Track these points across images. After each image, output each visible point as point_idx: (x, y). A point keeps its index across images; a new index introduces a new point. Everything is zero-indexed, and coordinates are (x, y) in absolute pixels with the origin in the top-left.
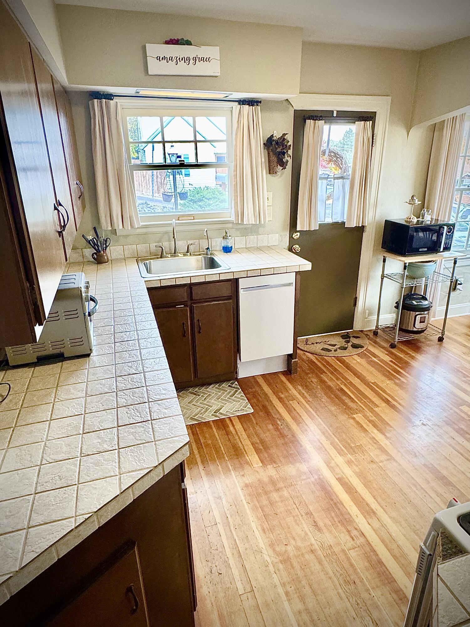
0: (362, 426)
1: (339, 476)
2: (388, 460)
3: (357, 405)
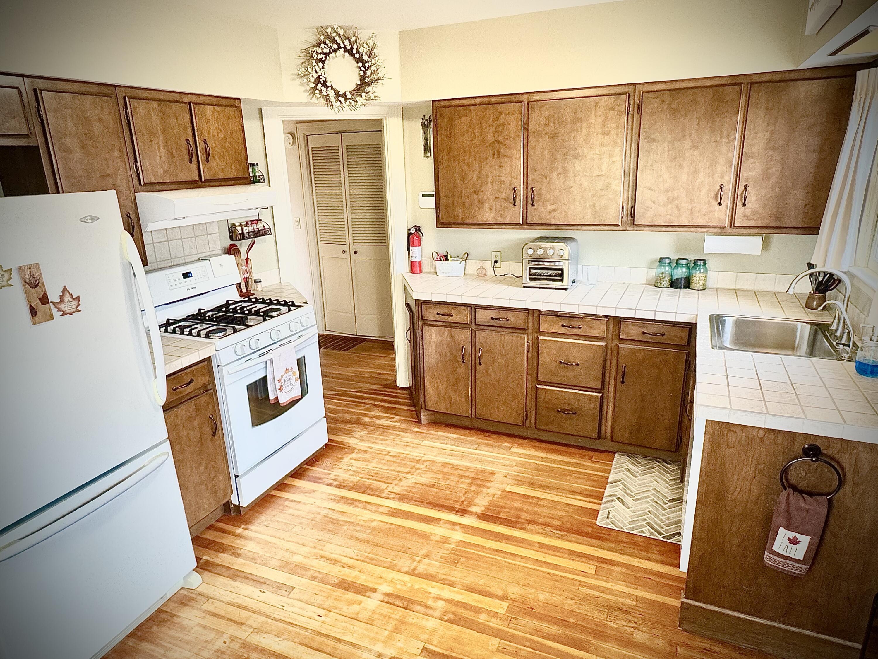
0: (480, 593)
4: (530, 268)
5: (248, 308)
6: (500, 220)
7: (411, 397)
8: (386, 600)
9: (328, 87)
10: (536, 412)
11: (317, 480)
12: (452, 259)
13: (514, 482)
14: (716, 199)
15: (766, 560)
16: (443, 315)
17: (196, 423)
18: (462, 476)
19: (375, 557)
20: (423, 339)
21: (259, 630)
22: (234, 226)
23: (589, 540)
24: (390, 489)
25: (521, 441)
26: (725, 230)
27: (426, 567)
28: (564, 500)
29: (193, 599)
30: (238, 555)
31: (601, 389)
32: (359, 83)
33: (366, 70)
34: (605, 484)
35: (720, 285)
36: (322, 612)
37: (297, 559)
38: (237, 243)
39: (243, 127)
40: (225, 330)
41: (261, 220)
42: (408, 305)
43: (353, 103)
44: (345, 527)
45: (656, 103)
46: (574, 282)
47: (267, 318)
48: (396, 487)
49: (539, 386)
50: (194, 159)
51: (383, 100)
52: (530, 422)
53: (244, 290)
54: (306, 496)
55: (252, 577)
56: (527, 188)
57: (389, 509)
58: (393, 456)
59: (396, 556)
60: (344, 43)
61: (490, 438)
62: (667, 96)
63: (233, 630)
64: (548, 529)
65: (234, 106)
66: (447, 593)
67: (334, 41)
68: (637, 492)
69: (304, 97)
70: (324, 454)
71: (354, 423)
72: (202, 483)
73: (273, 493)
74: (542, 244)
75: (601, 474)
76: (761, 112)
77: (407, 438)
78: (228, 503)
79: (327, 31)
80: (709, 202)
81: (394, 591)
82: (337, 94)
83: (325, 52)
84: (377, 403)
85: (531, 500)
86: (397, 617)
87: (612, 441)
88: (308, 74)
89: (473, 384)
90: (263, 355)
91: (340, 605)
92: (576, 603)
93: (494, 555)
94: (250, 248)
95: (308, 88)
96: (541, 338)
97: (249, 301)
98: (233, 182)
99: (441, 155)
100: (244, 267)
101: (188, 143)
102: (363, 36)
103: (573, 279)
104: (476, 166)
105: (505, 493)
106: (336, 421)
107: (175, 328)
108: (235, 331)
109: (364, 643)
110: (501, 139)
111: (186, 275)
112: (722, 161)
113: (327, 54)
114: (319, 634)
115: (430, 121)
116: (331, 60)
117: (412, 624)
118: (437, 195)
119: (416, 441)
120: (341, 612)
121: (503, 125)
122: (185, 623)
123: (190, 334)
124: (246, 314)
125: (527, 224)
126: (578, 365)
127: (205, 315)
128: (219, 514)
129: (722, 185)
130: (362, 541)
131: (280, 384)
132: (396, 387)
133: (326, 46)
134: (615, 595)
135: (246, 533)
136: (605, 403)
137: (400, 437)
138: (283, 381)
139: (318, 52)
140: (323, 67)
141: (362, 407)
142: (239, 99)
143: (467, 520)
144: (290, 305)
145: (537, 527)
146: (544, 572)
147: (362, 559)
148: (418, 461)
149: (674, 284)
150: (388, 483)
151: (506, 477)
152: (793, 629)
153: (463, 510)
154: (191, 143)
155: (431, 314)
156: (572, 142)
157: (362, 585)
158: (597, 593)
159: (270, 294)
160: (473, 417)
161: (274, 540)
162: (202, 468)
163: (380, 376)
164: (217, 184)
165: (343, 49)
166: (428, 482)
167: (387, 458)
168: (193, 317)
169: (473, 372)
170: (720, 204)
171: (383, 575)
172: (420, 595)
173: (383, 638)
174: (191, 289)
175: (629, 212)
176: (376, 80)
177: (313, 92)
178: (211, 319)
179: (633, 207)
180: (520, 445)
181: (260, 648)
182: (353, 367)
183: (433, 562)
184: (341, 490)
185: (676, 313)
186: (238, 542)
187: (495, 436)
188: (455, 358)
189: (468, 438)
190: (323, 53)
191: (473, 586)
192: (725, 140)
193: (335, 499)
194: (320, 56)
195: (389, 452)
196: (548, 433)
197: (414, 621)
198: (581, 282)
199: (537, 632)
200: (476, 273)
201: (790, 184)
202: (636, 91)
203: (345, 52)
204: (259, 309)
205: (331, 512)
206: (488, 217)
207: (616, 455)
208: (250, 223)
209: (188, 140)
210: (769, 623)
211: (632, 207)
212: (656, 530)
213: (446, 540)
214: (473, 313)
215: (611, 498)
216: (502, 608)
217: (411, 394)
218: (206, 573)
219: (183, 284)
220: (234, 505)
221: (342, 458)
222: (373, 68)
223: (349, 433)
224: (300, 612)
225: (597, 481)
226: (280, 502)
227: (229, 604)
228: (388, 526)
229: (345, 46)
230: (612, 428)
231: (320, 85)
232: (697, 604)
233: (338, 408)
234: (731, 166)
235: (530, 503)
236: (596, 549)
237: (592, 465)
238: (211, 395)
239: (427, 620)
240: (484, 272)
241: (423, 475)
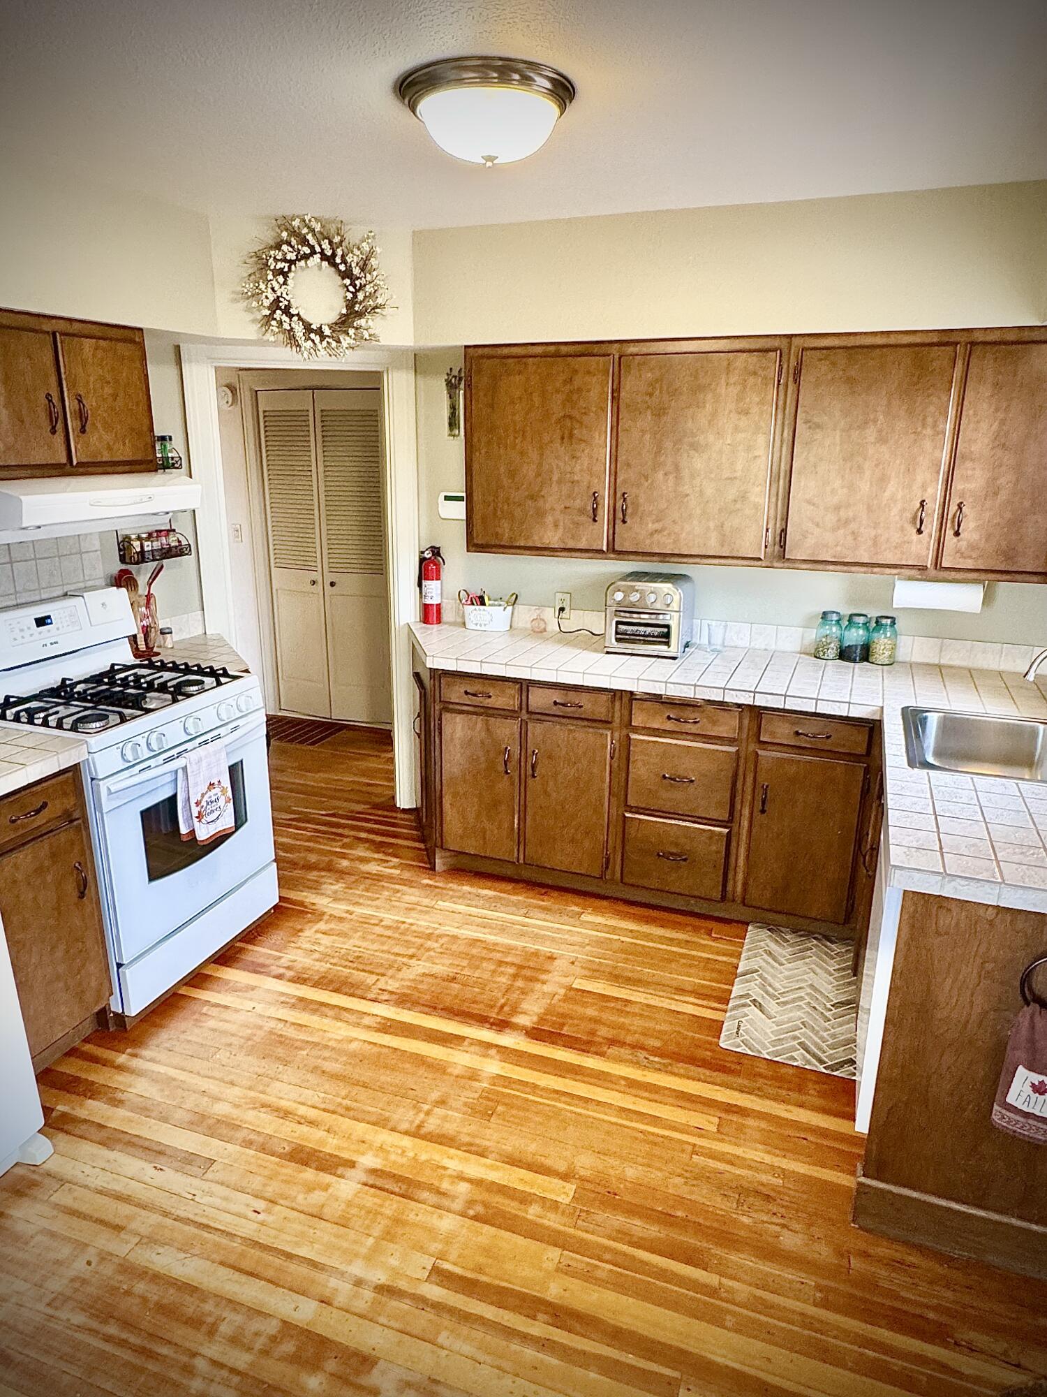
0: (530, 1167)
1: (466, 1043)
2: (419, 1127)
3: (627, 1238)
4: (618, 623)
5: (148, 679)
6: (571, 544)
7: (419, 826)
8: (371, 1182)
9: (293, 315)
10: (623, 856)
11: (257, 969)
12: (491, 602)
13: (586, 973)
14: (915, 523)
15: (995, 1118)
16: (474, 695)
17: (49, 878)
18: (502, 962)
19: (354, 1105)
20: (440, 733)
21: (150, 1240)
22: (127, 539)
23: (708, 1072)
24: (381, 985)
25: (598, 903)
26: (926, 573)
27: (438, 1122)
28: (666, 1004)
29: (34, 1184)
30: (116, 1103)
31: (727, 822)
32: (344, 311)
33: (357, 291)
34: (731, 977)
35: (917, 658)
36: (260, 1205)
37: (221, 1109)
38: (133, 568)
39: (147, 375)
40: (106, 717)
41: (174, 530)
42: (417, 676)
43: (334, 344)
44: (305, 1053)
45: (824, 367)
46: (687, 646)
47: (180, 698)
48: (390, 982)
49: (627, 815)
50: (59, 426)
51: (383, 342)
52: (613, 872)
53: (142, 647)
54: (238, 996)
55: (141, 1142)
56: (615, 492)
57: (379, 1020)
58: (388, 928)
59: (389, 1103)
60: (320, 246)
61: (546, 898)
62: (841, 358)
63: (104, 1241)
64: (642, 1054)
65: (132, 341)
66: (476, 1168)
67: (304, 242)
68: (783, 990)
69: (251, 332)
70: (271, 924)
71: (323, 869)
72: (58, 978)
73: (183, 991)
74: (640, 585)
75: (724, 959)
76: (986, 391)
77: (412, 896)
78: (103, 1012)
79: (293, 223)
80: (902, 527)
81: (385, 1166)
82: (308, 328)
83: (288, 258)
84: (363, 835)
85: (613, 1005)
86: (388, 1212)
87: (744, 905)
88: (258, 294)
89: (522, 808)
90: (171, 759)
91: (293, 1191)
92: (686, 1183)
93: (553, 1099)
94: (154, 577)
95: (259, 317)
96: (633, 736)
97: (151, 665)
98: (127, 468)
99: (476, 435)
100: (143, 609)
101: (50, 401)
102: (353, 235)
103: (684, 642)
104: (534, 455)
105: (572, 993)
106: (294, 865)
107: (18, 713)
108: (123, 720)
109: (334, 1262)
110: (575, 413)
111: (41, 622)
112: (924, 462)
113: (291, 262)
114: (256, 1244)
115: (460, 379)
116: (299, 272)
117: (414, 1225)
118: (469, 499)
119: (426, 901)
120: (293, 1205)
121: (579, 390)
122: (20, 1227)
123: (45, 724)
124: (143, 689)
125: (614, 551)
126: (692, 781)
127: (72, 690)
128: (88, 1028)
129: (924, 501)
130: (334, 1077)
131: (199, 809)
132: (394, 808)
133: (291, 249)
134: (750, 1167)
135: (136, 1063)
136: (734, 844)
137: (399, 895)
138: (204, 803)
139: (278, 257)
140: (285, 283)
141: (338, 841)
142: (141, 330)
143: (509, 1040)
144: (219, 675)
145: (622, 1050)
146: (634, 1129)
147: (331, 1108)
148: (429, 937)
149: (845, 654)
150: (378, 974)
151: (573, 963)
152: (1034, 1227)
153: (502, 1021)
154: (55, 400)
155: (455, 694)
156: (690, 424)
157: (331, 1155)
158: (721, 1166)
159: (186, 654)
160: (521, 861)
161: (181, 1076)
162: (59, 954)
163: (369, 789)
164: (100, 470)
165: (319, 255)
166: (445, 973)
167: (378, 930)
168: (53, 692)
169: (522, 790)
170: (920, 532)
171: (368, 1137)
172: (428, 1172)
173: (364, 1251)
174: (49, 645)
175: (778, 539)
176: (373, 309)
177: (267, 324)
178: (82, 697)
179: (784, 531)
180: (597, 911)
181: (151, 1272)
182: (326, 772)
183: (450, 1113)
184: (298, 985)
185: (850, 703)
186: (119, 1079)
187: (556, 894)
188: (491, 766)
189: (514, 898)
190: (285, 260)
191: (517, 1155)
192: (929, 431)
193: (287, 1003)
194: (280, 265)
195: (381, 921)
196: (644, 890)
197: (418, 1218)
198: (699, 647)
199: (623, 1235)
200: (529, 626)
201: (1027, 504)
202: (793, 348)
203: (322, 259)
204: (167, 682)
205: (281, 1025)
206: (552, 538)
207: (750, 928)
208: (155, 535)
209: (49, 394)
210: (996, 1217)
211: (782, 531)
212: (814, 1056)
213: (473, 1075)
214: (524, 694)
215: (743, 1001)
216: (564, 1193)
217: (419, 819)
218: (61, 1136)
219: (36, 636)
220: (114, 1012)
221: (301, 930)
222: (369, 289)
223: (315, 887)
224: (224, 1204)
225: (720, 972)
226: (194, 1006)
227: (101, 1192)
228: (376, 1049)
229: (322, 250)
230: (745, 885)
231: (279, 312)
232: (882, 1185)
233: (298, 843)
234: (938, 473)
235: (613, 1008)
236: (718, 1088)
237: (710, 943)
238: (78, 828)
239: (440, 1217)
240: (542, 626)
241: (437, 961)
